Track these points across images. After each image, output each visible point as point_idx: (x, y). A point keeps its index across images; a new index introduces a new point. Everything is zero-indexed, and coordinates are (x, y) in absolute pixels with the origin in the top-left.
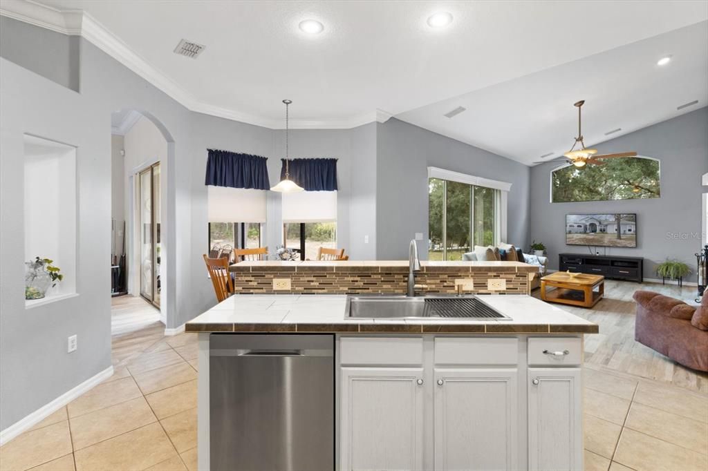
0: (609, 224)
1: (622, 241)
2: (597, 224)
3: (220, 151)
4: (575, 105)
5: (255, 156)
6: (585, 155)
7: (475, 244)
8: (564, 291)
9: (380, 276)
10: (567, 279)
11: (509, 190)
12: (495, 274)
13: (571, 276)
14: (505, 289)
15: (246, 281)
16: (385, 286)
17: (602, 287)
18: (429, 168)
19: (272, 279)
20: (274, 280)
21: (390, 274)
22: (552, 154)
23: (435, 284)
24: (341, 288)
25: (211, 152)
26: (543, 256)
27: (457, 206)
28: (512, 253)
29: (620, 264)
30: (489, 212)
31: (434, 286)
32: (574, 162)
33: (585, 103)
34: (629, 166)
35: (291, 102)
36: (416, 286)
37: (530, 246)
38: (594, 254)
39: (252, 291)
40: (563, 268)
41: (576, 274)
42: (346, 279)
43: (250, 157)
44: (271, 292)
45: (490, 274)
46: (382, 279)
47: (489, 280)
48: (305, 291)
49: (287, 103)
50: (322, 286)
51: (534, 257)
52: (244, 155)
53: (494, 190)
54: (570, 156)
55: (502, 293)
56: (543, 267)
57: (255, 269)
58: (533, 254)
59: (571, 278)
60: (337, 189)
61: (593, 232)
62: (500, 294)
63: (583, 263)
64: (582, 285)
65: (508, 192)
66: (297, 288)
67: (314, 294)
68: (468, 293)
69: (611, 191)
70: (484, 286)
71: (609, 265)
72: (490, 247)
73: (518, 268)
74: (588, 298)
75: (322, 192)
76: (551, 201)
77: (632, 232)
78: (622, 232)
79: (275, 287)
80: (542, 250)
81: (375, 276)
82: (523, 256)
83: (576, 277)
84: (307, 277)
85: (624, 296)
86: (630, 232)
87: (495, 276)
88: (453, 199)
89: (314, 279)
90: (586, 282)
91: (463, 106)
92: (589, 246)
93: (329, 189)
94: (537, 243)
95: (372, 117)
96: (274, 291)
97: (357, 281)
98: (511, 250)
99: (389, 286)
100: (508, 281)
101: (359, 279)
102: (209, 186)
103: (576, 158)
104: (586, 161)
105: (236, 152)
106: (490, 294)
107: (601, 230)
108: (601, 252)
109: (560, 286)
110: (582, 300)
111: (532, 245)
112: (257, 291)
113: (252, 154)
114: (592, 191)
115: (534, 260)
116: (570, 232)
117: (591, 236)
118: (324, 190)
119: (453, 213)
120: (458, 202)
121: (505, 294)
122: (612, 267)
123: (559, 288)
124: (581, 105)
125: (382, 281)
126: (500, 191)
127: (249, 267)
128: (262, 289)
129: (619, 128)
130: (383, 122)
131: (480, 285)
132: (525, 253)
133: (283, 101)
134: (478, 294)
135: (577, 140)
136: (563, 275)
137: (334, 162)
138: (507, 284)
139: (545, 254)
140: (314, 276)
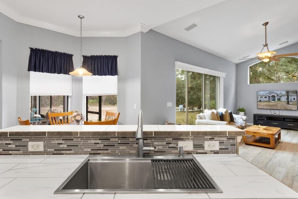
0: (282, 96)
1: (290, 105)
2: (276, 96)
3: (39, 49)
4: (263, 25)
5: (64, 53)
6: (269, 55)
7: (205, 108)
8: (257, 137)
9: (117, 139)
10: (259, 130)
11: (224, 77)
12: (210, 137)
13: (262, 128)
14: (218, 149)
15: (6, 144)
16: (121, 148)
17: (279, 135)
18: (175, 62)
19: (28, 142)
20: (29, 142)
21: (126, 137)
22: (249, 56)
23: (162, 145)
24: (85, 150)
25: (32, 49)
26: (244, 116)
27: (196, 87)
28: (226, 114)
29: (288, 120)
30: (213, 90)
31: (161, 147)
32: (263, 59)
33: (269, 23)
34: (291, 64)
35: (84, 17)
36: (145, 148)
37: (237, 109)
38: (273, 114)
39: (10, 152)
40: (256, 123)
41: (265, 127)
42: (89, 142)
43: (61, 54)
44: (27, 153)
45: (206, 137)
46: (119, 142)
47: (205, 142)
48: (56, 152)
49: (81, 18)
50: (69, 148)
51: (239, 116)
52: (56, 52)
53: (216, 76)
54: (260, 56)
55: (216, 153)
56: (245, 122)
57: (12, 134)
58: (239, 114)
59: (261, 129)
60: (117, 75)
61: (273, 100)
62: (214, 153)
63: (267, 119)
64: (268, 134)
65: (224, 78)
66: (48, 150)
67: (63, 154)
68: (189, 153)
69: (279, 79)
70: (202, 146)
71: (282, 121)
72: (214, 111)
73: (228, 132)
74: (272, 142)
75: (108, 76)
76: (249, 83)
77: (295, 100)
78: (290, 100)
79: (30, 149)
80: (244, 111)
81: (113, 140)
82: (233, 116)
83: (264, 129)
84: (56, 140)
85: (292, 140)
86: (294, 100)
87: (210, 139)
88: (194, 83)
89: (63, 142)
90: (271, 132)
91: (196, 23)
92: (270, 109)
93: (112, 74)
94: (241, 108)
95: (138, 29)
96: (30, 152)
97: (98, 144)
98: (226, 112)
99: (125, 148)
100: (221, 143)
101: (100, 141)
102: (31, 72)
103: (264, 57)
104: (270, 58)
105: (51, 50)
106: (206, 153)
107: (278, 100)
108: (277, 113)
109: (254, 134)
110: (269, 143)
111: (238, 109)
112: (15, 152)
113: (62, 52)
114: (269, 79)
115: (239, 118)
116: (260, 101)
117: (273, 103)
118: (109, 75)
119: (194, 91)
120: (197, 84)
121: (218, 153)
122: (284, 122)
123: (254, 136)
124: (266, 25)
125: (119, 143)
126: (219, 77)
127: (7, 133)
128: (20, 150)
129: (287, 41)
130: (145, 32)
131: (199, 147)
132: (234, 114)
133: (79, 16)
134: (197, 153)
135: (264, 46)
136: (256, 127)
137: (115, 58)
138: (220, 145)
139: (245, 114)
140: (63, 140)
